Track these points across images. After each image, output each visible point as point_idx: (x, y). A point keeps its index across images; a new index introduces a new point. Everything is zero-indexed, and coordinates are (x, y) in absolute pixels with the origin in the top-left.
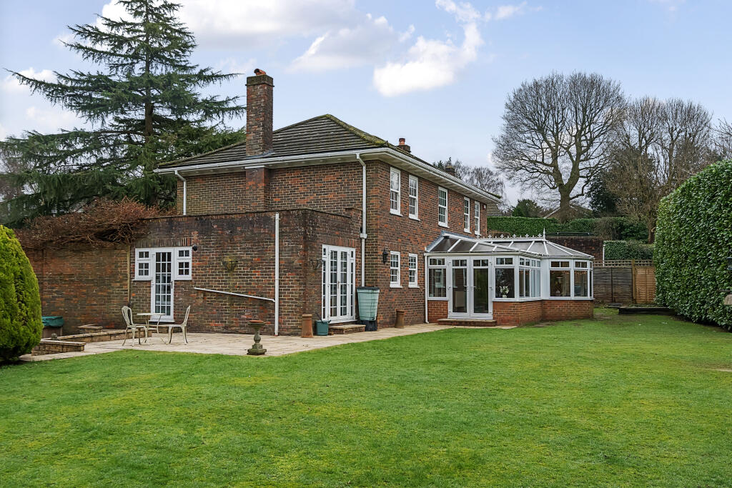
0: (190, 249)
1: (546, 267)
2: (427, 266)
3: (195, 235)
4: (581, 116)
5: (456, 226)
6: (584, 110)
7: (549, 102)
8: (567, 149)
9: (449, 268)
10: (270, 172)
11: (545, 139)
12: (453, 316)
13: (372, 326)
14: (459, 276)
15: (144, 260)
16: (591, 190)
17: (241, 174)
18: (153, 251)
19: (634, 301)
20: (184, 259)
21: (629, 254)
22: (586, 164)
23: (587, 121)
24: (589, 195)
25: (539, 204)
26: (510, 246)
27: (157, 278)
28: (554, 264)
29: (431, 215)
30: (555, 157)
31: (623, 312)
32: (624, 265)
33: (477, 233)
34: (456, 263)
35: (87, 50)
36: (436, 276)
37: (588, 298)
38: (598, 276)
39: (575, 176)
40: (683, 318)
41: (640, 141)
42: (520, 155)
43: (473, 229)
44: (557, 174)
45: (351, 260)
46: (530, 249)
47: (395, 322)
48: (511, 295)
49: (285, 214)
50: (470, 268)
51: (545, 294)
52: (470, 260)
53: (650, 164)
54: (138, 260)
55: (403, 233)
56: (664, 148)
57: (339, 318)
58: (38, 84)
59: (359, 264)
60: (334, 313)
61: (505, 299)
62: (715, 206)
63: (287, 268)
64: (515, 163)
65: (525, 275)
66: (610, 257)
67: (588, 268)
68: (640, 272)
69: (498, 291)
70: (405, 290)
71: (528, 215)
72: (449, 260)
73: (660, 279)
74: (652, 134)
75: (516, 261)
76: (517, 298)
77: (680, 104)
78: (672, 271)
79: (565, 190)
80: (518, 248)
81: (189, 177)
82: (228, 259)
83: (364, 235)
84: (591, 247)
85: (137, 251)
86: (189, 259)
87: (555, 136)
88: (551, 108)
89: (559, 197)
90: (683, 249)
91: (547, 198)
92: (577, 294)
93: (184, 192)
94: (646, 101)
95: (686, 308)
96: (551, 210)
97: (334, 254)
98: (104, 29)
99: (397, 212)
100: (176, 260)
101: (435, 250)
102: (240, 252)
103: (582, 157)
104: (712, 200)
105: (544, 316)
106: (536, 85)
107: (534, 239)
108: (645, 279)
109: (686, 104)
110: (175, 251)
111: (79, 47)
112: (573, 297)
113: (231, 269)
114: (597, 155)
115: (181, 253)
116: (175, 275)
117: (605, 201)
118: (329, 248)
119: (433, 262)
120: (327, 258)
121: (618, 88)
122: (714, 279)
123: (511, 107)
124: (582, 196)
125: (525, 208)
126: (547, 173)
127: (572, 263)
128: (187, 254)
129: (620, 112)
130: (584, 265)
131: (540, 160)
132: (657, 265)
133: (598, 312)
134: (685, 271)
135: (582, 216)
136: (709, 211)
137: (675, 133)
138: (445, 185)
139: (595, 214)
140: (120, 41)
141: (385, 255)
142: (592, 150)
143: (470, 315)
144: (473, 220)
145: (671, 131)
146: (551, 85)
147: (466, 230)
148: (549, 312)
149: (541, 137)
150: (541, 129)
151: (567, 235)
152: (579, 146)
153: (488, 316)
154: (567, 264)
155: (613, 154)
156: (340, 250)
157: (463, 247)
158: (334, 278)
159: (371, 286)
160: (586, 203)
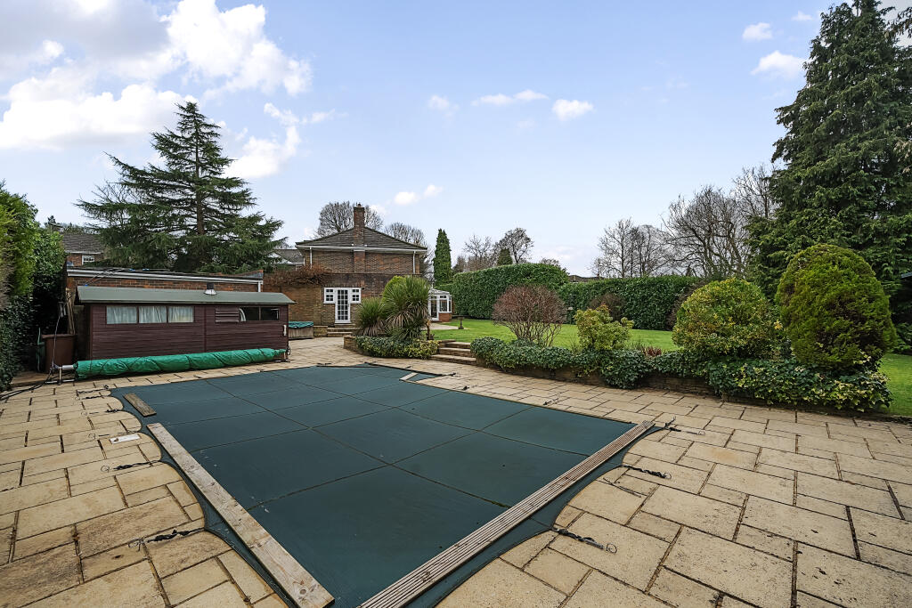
0: (360, 289)
3: (363, 283)
15: (330, 294)
17: (352, 253)
18: (336, 290)
20: (356, 294)
27: (339, 302)
54: (326, 294)
85: (325, 289)
86: (359, 294)
100: (350, 294)
110: (350, 290)
115: (354, 291)
116: (350, 300)
128: (358, 291)
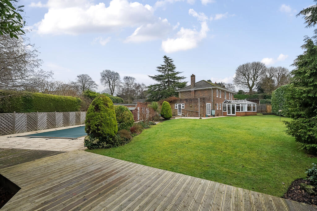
1: (246, 106)
2: (223, 106)
3: (185, 102)
4: (255, 71)
5: (228, 98)
6: (256, 70)
7: (246, 69)
8: (251, 79)
9: (227, 106)
10: (195, 91)
11: (246, 77)
12: (228, 114)
13: (214, 116)
14: (229, 108)
15: (176, 106)
16: (257, 88)
17: (190, 91)
18: (178, 104)
19: (267, 112)
20: (183, 105)
21: (266, 102)
22: (256, 82)
23: (256, 72)
24: (257, 89)
25: (244, 91)
26: (239, 102)
27: (179, 108)
28: (248, 105)
29: (223, 97)
30: (248, 81)
31: (263, 114)
32: (264, 105)
33: (232, 99)
34: (228, 105)
35: (159, 70)
36: (225, 108)
37: (256, 111)
38: (258, 107)
39: (253, 85)
40: (277, 115)
41: (270, 77)
42: (239, 81)
43: (231, 99)
44: (249, 85)
45: (210, 105)
46: (243, 102)
47: (218, 116)
48: (239, 111)
49: (200, 98)
50: (231, 106)
51: (246, 111)
52: (231, 105)
53: (273, 81)
55: (219, 100)
56: (277, 78)
57: (209, 115)
58: (152, 77)
59: (211, 106)
60: (208, 114)
61: (238, 111)
62: (283, 94)
63: (201, 107)
64: (238, 83)
65: (242, 107)
66: (261, 103)
67: (256, 106)
68: (268, 106)
69: (237, 110)
70: (219, 110)
71: (241, 94)
72: (227, 105)
73: (272, 108)
74: (273, 75)
75: (240, 105)
76: (241, 111)
77: (281, 67)
78: (275, 106)
79: (251, 88)
80: (241, 102)
81: (181, 92)
82: (191, 105)
83: (212, 101)
84: (257, 101)
85: (175, 104)
86: (184, 105)
87: (248, 76)
88: (247, 70)
89: (249, 90)
90: (277, 102)
91: (246, 90)
92: (253, 110)
93: (180, 95)
94: (272, 67)
95: (277, 113)
96: (247, 92)
97: (208, 104)
98: (161, 67)
99: (217, 97)
100: (182, 106)
101: (224, 103)
102: (193, 104)
103: (255, 80)
104: (282, 93)
105: (246, 114)
106: (243, 65)
107: (244, 100)
108: (269, 108)
109: (282, 67)
110: (181, 104)
111: (158, 70)
112: (252, 111)
113: (191, 107)
114: (259, 80)
116: (182, 108)
117: (261, 90)
118: (207, 103)
119: (224, 105)
120: (207, 105)
121: (264, 64)
122: (283, 108)
123: (237, 71)
124: (255, 89)
125: (241, 92)
126: (246, 84)
127: (252, 105)
129: (265, 70)
130: (255, 105)
131: (244, 82)
132: (272, 105)
133: (258, 114)
134: (277, 106)
135: (255, 94)
136: (282, 95)
137: (280, 74)
138: (226, 91)
139: (259, 93)
140: (163, 68)
141: (216, 104)
142: (257, 79)
143: (231, 114)
144: (231, 97)
145: (278, 74)
146: (247, 65)
147: (230, 99)
148: (247, 114)
149: (244, 77)
150: (244, 75)
151: (251, 99)
152: (254, 78)
153: (235, 115)
154: (251, 105)
155: (263, 79)
156: (209, 103)
157: (230, 102)
158: (208, 108)
159: (214, 109)
160: (256, 90)
